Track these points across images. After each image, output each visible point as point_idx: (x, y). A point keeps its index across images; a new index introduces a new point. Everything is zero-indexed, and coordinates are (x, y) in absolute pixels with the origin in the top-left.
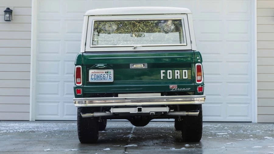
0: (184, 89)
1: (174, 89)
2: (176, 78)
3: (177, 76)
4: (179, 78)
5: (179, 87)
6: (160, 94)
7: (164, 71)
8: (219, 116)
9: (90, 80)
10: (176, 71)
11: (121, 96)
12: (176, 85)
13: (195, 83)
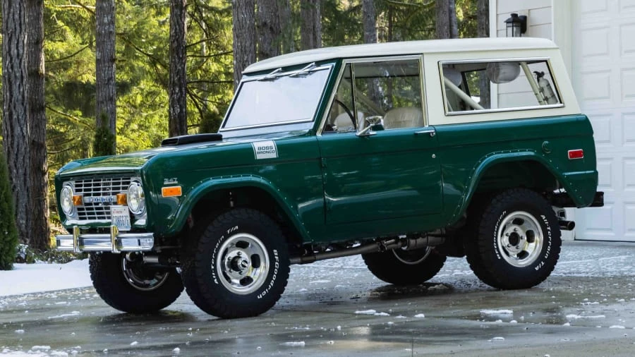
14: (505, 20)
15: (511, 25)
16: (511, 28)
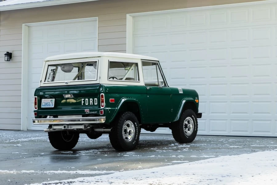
0: (93, 112)
1: (88, 112)
2: (90, 104)
3: (91, 103)
4: (92, 104)
5: (90, 111)
6: (81, 116)
7: (83, 99)
8: (269, 132)
9: (42, 107)
10: (90, 99)
11: (60, 117)
12: (88, 109)
13: (100, 108)
14: (5, 54)
15: (6, 56)
16: (7, 57)
